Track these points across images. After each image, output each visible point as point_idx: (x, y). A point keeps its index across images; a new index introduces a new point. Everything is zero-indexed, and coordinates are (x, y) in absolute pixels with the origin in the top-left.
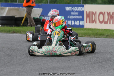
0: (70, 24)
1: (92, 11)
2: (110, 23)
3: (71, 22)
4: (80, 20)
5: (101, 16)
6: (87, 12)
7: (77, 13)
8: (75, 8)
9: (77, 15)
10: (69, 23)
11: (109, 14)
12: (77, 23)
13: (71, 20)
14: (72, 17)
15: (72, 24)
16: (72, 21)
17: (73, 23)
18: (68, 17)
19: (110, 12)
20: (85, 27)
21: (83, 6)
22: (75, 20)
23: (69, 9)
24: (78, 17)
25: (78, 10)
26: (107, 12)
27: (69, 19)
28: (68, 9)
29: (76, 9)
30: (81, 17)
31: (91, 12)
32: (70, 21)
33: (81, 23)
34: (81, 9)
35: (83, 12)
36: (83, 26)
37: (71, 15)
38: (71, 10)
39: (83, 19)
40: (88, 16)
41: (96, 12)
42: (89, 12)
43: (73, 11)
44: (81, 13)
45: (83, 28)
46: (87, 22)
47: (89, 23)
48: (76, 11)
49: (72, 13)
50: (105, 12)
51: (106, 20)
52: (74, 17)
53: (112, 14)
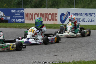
4: (21, 18)
5: (36, 15)
6: (26, 13)
7: (19, 14)
10: (14, 21)
11: (41, 14)
12: (19, 20)
14: (16, 17)
16: (16, 19)
17: (17, 21)
21: (23, 10)
22: (18, 18)
24: (20, 17)
25: (20, 12)
27: (14, 18)
28: (13, 11)
29: (18, 11)
30: (22, 17)
31: (29, 13)
33: (23, 20)
35: (24, 13)
36: (24, 22)
37: (15, 15)
39: (23, 18)
40: (27, 16)
41: (32, 13)
43: (16, 13)
44: (22, 14)
46: (26, 20)
47: (28, 20)
50: (38, 13)
53: (43, 14)
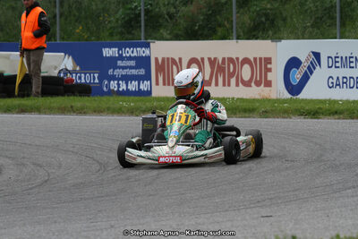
0: (116, 89)
1: (170, 56)
2: (217, 84)
3: (118, 85)
4: (139, 78)
6: (156, 59)
7: (133, 63)
8: (127, 49)
9: (131, 68)
10: (112, 88)
12: (133, 86)
13: (118, 80)
14: (118, 72)
15: (121, 89)
16: (120, 82)
17: (123, 87)
18: (110, 72)
19: (215, 59)
20: (154, 95)
21: (147, 46)
22: (127, 79)
23: (111, 52)
24: (134, 72)
25: (135, 54)
26: (209, 59)
27: (113, 78)
28: (108, 52)
29: (128, 52)
30: (142, 72)
31: (168, 59)
32: (116, 82)
33: (144, 86)
34: (142, 52)
35: (148, 58)
36: (149, 93)
37: (116, 67)
38: (117, 55)
39: (147, 77)
40: (160, 68)
41: (180, 59)
42: (163, 59)
43: (121, 58)
44: (144, 62)
45: (148, 98)
46: (157, 84)
47: (164, 84)
48: (130, 58)
49: (120, 63)
50: (203, 59)
51: (207, 78)
52: (124, 72)
53: (220, 62)
